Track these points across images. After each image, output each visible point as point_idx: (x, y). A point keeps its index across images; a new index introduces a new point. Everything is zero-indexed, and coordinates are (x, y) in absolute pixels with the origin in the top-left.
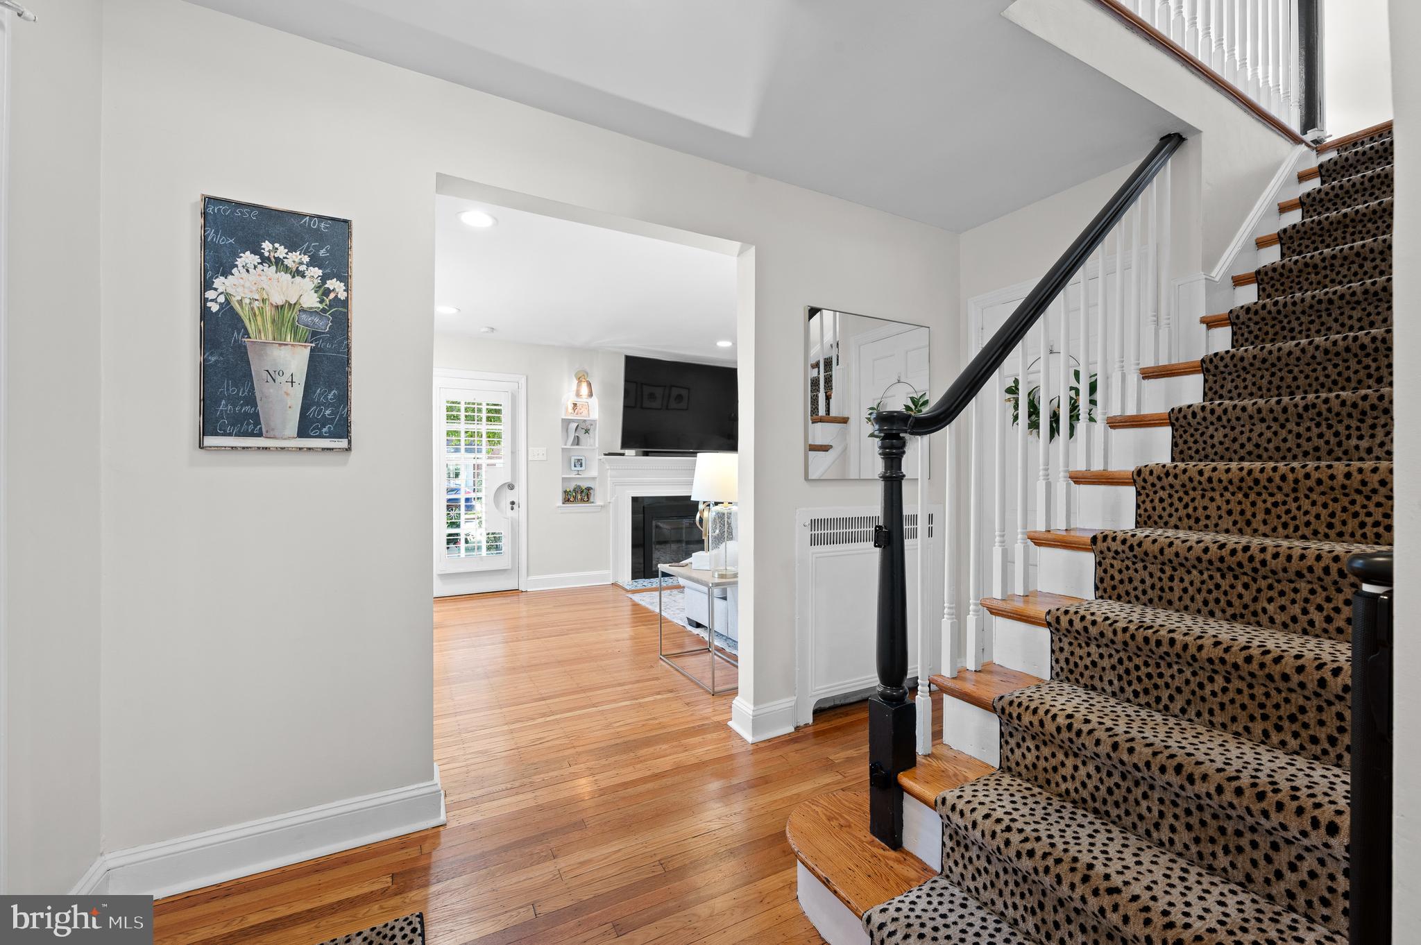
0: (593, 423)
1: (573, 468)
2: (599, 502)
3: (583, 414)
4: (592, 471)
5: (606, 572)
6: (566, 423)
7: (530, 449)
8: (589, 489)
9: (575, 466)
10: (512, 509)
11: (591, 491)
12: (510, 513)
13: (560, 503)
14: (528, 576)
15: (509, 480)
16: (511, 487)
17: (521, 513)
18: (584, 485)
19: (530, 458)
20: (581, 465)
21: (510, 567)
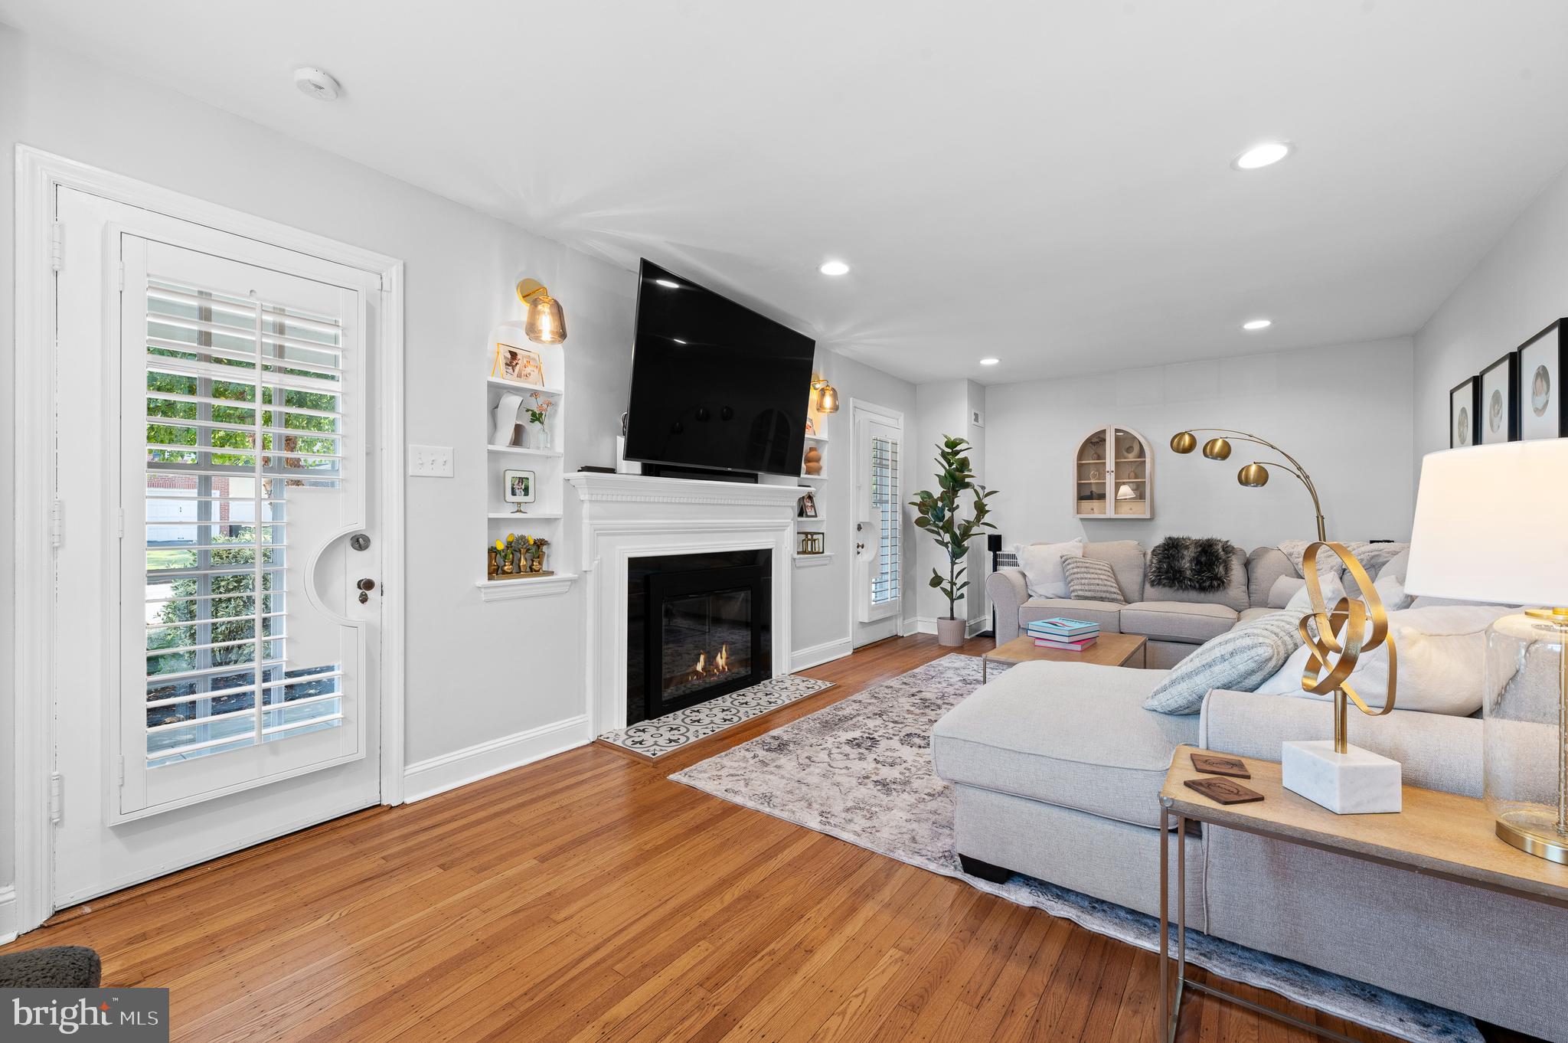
0: (551, 399)
1: (509, 497)
2: (563, 572)
3: (531, 378)
4: (548, 503)
5: (577, 719)
6: (496, 393)
7: (410, 446)
8: (540, 544)
9: (514, 493)
10: (364, 599)
11: (544, 548)
12: (357, 612)
13: (483, 579)
14: (406, 763)
15: (359, 526)
16: (360, 542)
17: (388, 604)
18: (533, 534)
19: (410, 472)
20: (526, 491)
21: (362, 754)
